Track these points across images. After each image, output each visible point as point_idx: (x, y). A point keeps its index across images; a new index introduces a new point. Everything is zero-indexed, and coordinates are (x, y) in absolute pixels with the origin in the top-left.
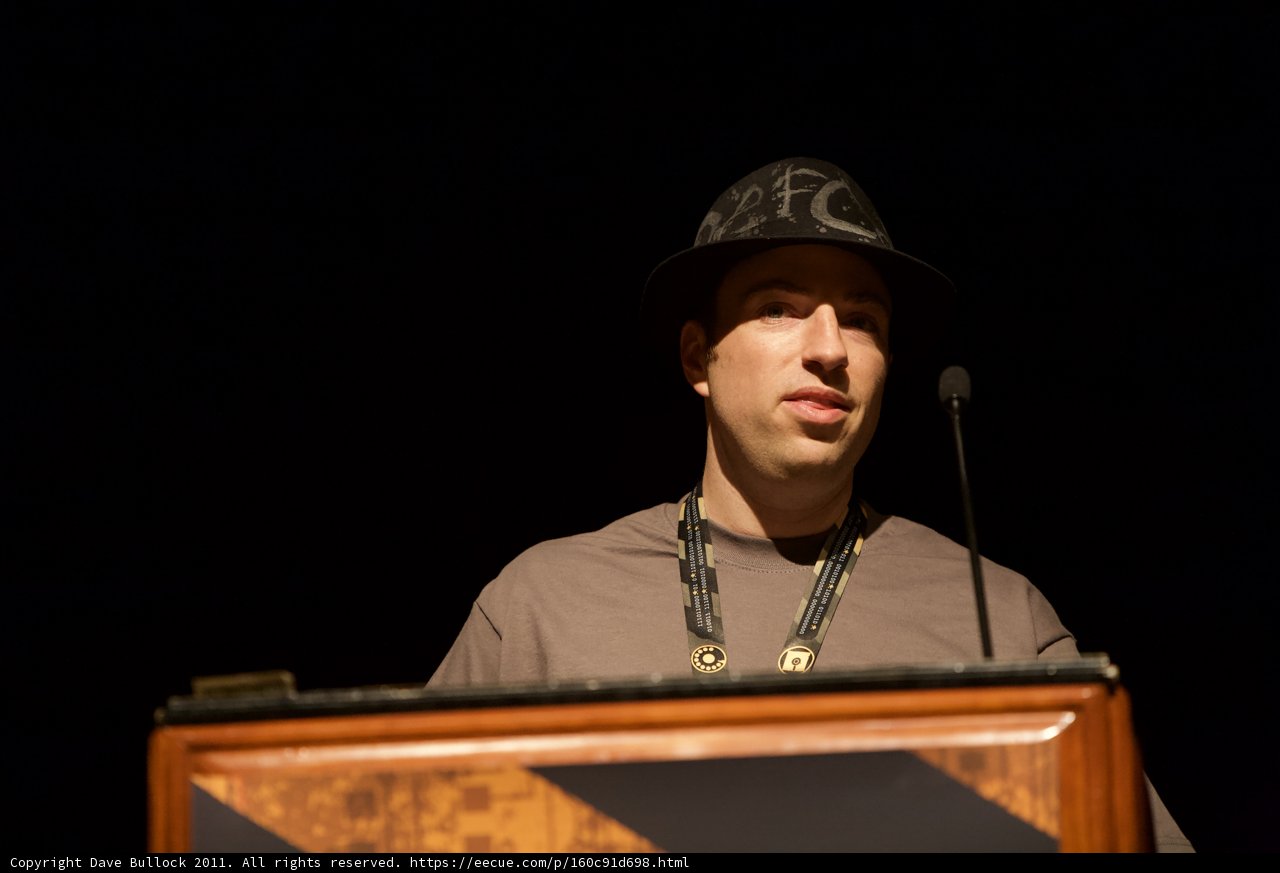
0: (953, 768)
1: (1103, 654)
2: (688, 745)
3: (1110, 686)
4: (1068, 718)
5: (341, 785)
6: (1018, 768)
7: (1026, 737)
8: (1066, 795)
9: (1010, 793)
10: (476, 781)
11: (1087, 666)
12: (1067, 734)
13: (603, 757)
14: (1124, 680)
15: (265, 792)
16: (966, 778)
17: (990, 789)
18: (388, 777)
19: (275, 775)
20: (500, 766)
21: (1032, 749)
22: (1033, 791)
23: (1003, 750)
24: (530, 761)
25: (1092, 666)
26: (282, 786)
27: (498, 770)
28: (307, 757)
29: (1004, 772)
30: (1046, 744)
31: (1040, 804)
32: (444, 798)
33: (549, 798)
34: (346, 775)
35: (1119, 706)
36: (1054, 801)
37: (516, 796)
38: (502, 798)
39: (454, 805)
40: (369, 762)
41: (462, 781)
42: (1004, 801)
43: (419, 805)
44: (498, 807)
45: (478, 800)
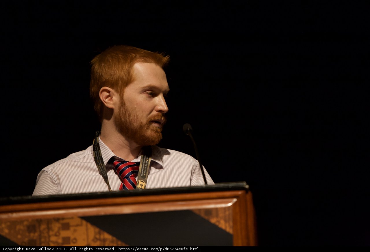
0: (203, 215)
1: (244, 182)
2: (127, 210)
3: (246, 190)
4: (235, 200)
5: (26, 223)
6: (221, 215)
7: (223, 205)
8: (235, 222)
9: (219, 222)
10: (66, 221)
11: (240, 185)
12: (235, 204)
13: (102, 213)
14: (250, 189)
15: (3, 225)
16: (206, 218)
17: (213, 221)
18: (39, 221)
19: (6, 221)
20: (72, 217)
21: (225, 209)
22: (226, 221)
23: (217, 209)
24: (80, 215)
25: (241, 185)
26: (8, 224)
27: (72, 218)
28: (15, 215)
29: (217, 216)
30: (229, 207)
31: (227, 225)
32: (56, 226)
33: (87, 226)
34: (27, 220)
35: (249, 196)
36: (231, 224)
37: (77, 225)
38: (73, 226)
39: (59, 228)
40: (34, 216)
41: (61, 222)
42: (217, 224)
43: (49, 229)
44: (72, 229)
45: (66, 227)
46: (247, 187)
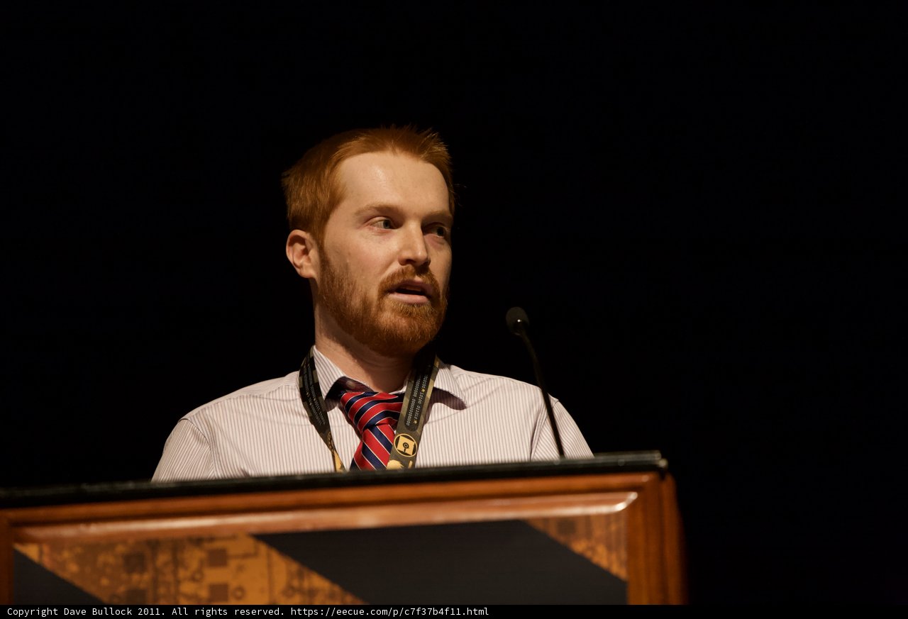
0: (553, 532)
1: (656, 451)
2: (367, 518)
3: (661, 473)
4: (633, 496)
5: (121, 549)
6: (598, 532)
7: (604, 509)
8: (632, 550)
9: (593, 549)
10: (218, 545)
11: (645, 459)
12: (632, 507)
13: (307, 527)
14: (670, 469)
15: (66, 554)
16: (562, 539)
17: (579, 547)
18: (154, 543)
19: (73, 543)
20: (234, 534)
21: (608, 517)
22: (609, 548)
23: (587, 518)
24: (254, 530)
25: (649, 459)
26: (79, 550)
27: (233, 537)
28: (95, 530)
29: (589, 535)
30: (618, 514)
31: (614, 557)
32: (194, 557)
33: (269, 556)
34: (124, 542)
35: (668, 488)
36: (623, 555)
37: (246, 556)
38: (237, 557)
39: (202, 563)
40: (140, 533)
41: (207, 546)
42: (589, 554)
43: (177, 563)
44: (233, 564)
45: (218, 558)
46: (663, 463)
